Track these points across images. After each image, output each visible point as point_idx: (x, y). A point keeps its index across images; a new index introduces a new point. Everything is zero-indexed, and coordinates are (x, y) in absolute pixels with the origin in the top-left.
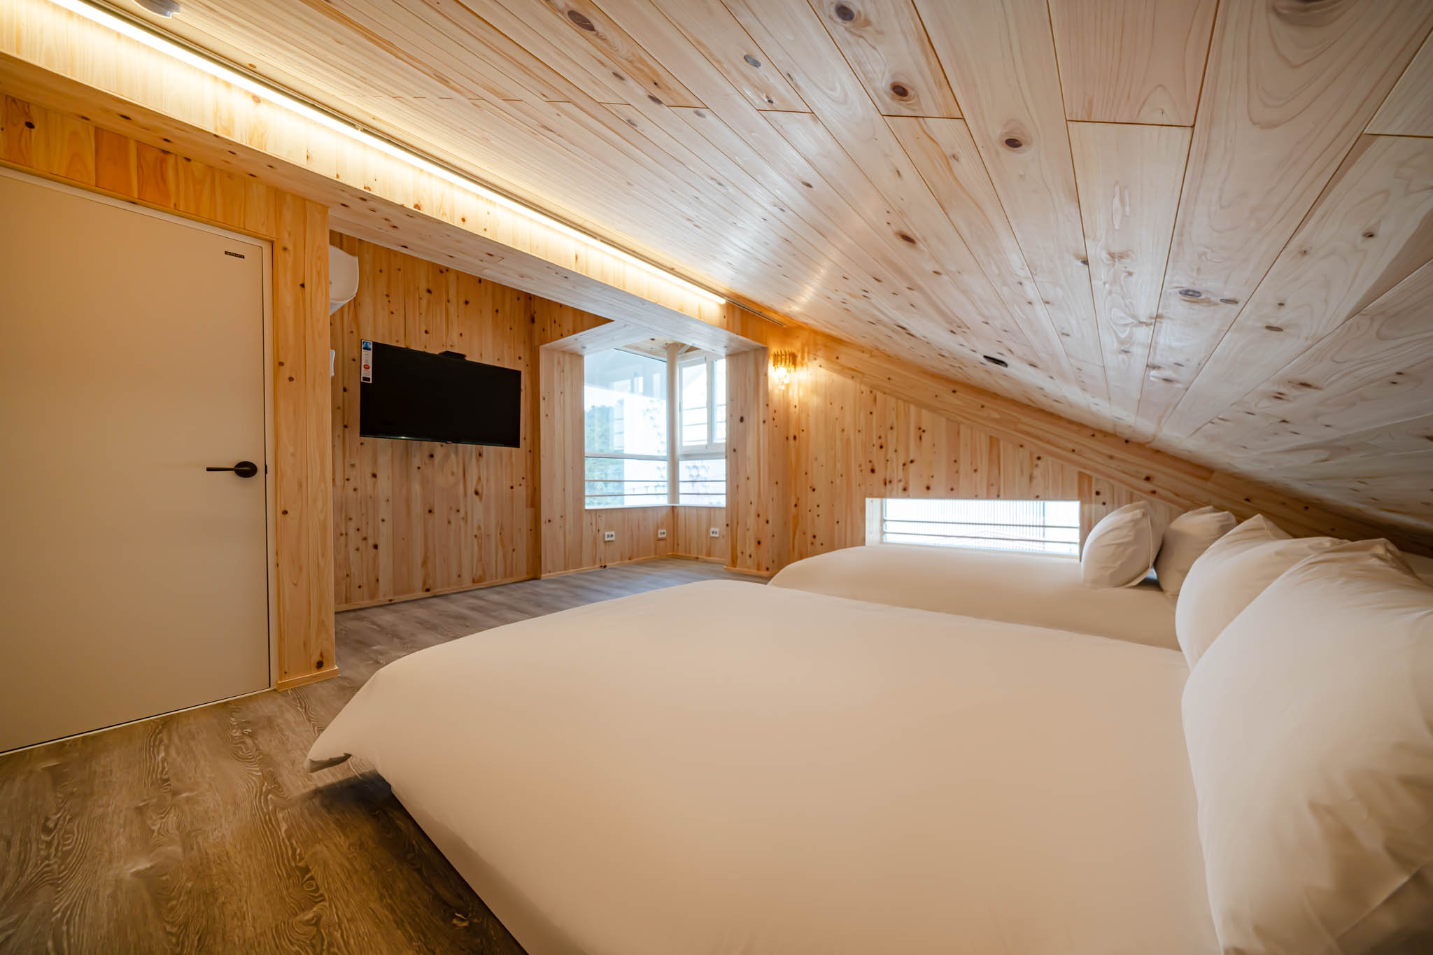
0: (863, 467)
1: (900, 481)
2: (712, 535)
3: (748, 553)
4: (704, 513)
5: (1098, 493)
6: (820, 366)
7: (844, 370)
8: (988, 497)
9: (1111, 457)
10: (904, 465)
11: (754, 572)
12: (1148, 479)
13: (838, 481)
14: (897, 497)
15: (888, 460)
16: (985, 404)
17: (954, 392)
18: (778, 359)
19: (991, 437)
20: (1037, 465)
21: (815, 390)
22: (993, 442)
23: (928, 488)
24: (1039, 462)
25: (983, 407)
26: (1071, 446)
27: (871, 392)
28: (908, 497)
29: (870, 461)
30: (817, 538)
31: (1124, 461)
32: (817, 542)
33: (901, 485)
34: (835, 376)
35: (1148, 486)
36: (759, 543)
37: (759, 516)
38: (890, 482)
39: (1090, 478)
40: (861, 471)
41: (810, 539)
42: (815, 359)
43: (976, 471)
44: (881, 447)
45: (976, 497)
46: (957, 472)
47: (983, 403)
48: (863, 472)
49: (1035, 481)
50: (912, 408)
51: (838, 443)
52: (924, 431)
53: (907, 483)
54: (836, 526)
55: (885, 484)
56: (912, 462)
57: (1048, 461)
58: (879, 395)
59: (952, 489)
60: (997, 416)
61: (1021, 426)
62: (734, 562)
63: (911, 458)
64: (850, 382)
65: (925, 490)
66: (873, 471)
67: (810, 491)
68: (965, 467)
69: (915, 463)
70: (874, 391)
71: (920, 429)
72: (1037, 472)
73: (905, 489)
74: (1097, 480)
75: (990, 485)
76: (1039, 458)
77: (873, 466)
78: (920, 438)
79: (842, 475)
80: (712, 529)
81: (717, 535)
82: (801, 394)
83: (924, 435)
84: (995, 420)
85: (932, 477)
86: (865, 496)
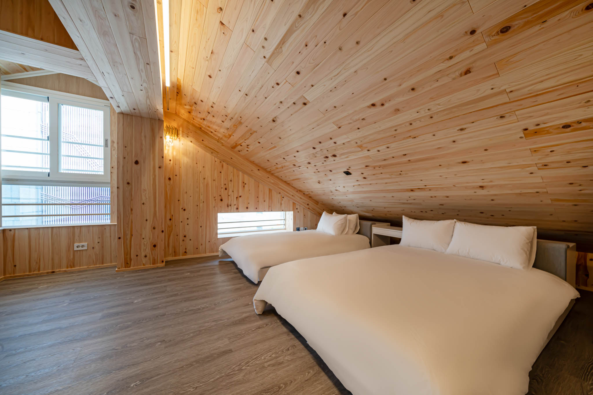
0: (216, 198)
1: (235, 205)
2: (76, 249)
3: (143, 254)
4: (64, 232)
5: (297, 209)
6: (191, 142)
7: (207, 148)
8: (269, 211)
9: (301, 198)
10: (237, 198)
11: (148, 266)
12: (308, 205)
13: (201, 205)
14: (234, 212)
15: (229, 195)
16: (269, 177)
17: (258, 170)
18: (170, 130)
19: (270, 189)
20: (283, 200)
21: (186, 153)
22: (270, 190)
23: (247, 208)
24: (283, 199)
25: (268, 177)
26: (292, 194)
27: (221, 162)
28: (239, 212)
29: (220, 196)
30: (187, 236)
31: (304, 200)
32: (187, 239)
33: (235, 207)
34: (199, 149)
35: (308, 207)
36: (155, 246)
37: (154, 228)
38: (230, 205)
39: (295, 204)
40: (215, 200)
41: (181, 237)
42: (188, 137)
43: (265, 201)
44: (226, 189)
45: (265, 211)
46: (258, 201)
47: (268, 176)
48: (216, 201)
49: (282, 205)
50: (240, 173)
51: (201, 185)
52: (245, 184)
53: (238, 206)
54: (200, 228)
55: (228, 206)
56: (240, 197)
57: (286, 199)
58: (224, 164)
59: (256, 208)
60: (273, 182)
61: (280, 186)
62: (127, 264)
63: (240, 195)
64: (208, 155)
65: (246, 209)
66: (221, 200)
67: (181, 211)
68: (261, 199)
69: (242, 197)
70: (222, 162)
71: (244, 183)
72: (283, 202)
73: (237, 209)
74: (297, 205)
75: (269, 206)
76: (283, 197)
77: (221, 198)
78: (244, 187)
79: (203, 202)
80: (76, 244)
81: (85, 248)
82: (175, 153)
83: (245, 186)
84: (272, 183)
85: (249, 203)
86: (217, 213)
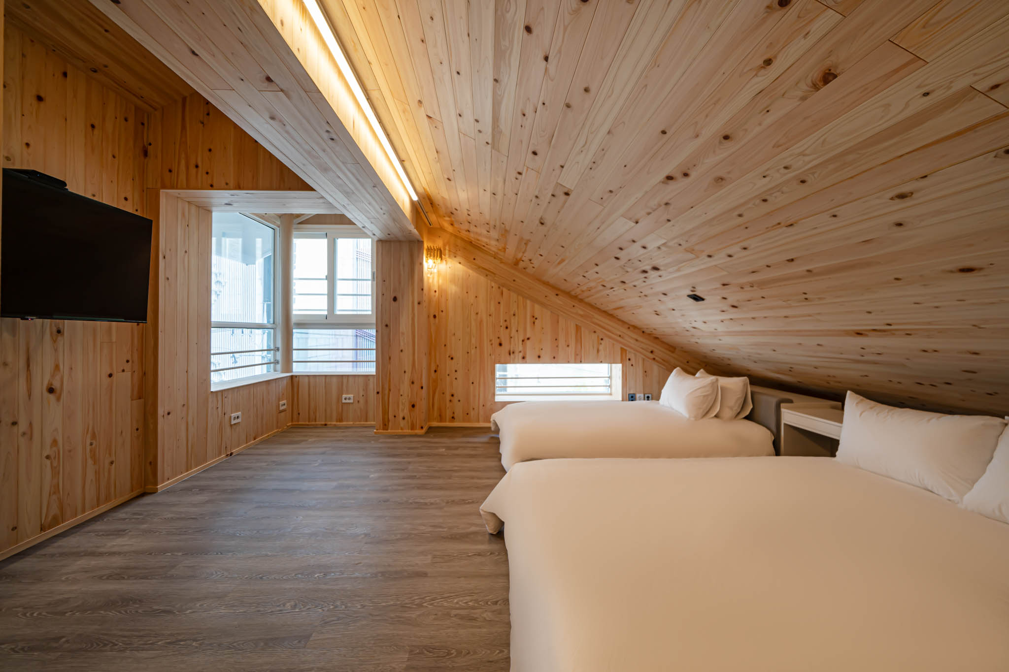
0: (493, 342)
1: (520, 352)
2: (344, 401)
3: (401, 416)
4: (335, 380)
5: (629, 359)
6: (460, 263)
7: (480, 269)
8: (575, 362)
9: (637, 340)
10: (523, 341)
11: (408, 431)
12: (652, 352)
13: (473, 352)
14: (518, 363)
15: (511, 338)
16: (576, 305)
17: (557, 295)
18: (431, 252)
19: (577, 325)
20: (601, 344)
21: (454, 280)
22: (578, 328)
23: (539, 357)
24: (602, 342)
25: (574, 306)
26: (619, 333)
27: (499, 288)
28: (526, 363)
29: (499, 338)
30: (455, 396)
31: (642, 342)
32: (455, 399)
33: (521, 355)
34: (470, 272)
35: (652, 356)
36: (413, 406)
38: (513, 353)
39: (626, 350)
40: (492, 344)
41: (448, 397)
42: (455, 257)
43: (568, 346)
44: (507, 328)
45: (569, 362)
46: (557, 346)
47: (574, 304)
48: (493, 345)
49: (600, 353)
50: (528, 302)
51: (473, 323)
52: (536, 319)
53: (525, 353)
54: (472, 386)
55: (510, 354)
56: (528, 339)
57: (606, 340)
58: (505, 290)
59: (554, 358)
60: (581, 313)
61: (595, 320)
62: (385, 426)
63: (527, 337)
64: (482, 279)
65: (537, 359)
66: (500, 345)
67: (448, 359)
68: (562, 342)
69: (531, 339)
70: (501, 288)
71: (534, 317)
72: (601, 348)
73: (524, 358)
74: (629, 352)
75: (576, 355)
76: (602, 339)
77: (501, 341)
78: (534, 323)
79: (476, 347)
80: (344, 396)
81: (351, 401)
82: (440, 281)
83: (537, 322)
84: (582, 316)
85: (542, 349)
86: (495, 363)
